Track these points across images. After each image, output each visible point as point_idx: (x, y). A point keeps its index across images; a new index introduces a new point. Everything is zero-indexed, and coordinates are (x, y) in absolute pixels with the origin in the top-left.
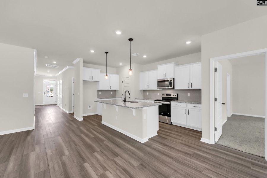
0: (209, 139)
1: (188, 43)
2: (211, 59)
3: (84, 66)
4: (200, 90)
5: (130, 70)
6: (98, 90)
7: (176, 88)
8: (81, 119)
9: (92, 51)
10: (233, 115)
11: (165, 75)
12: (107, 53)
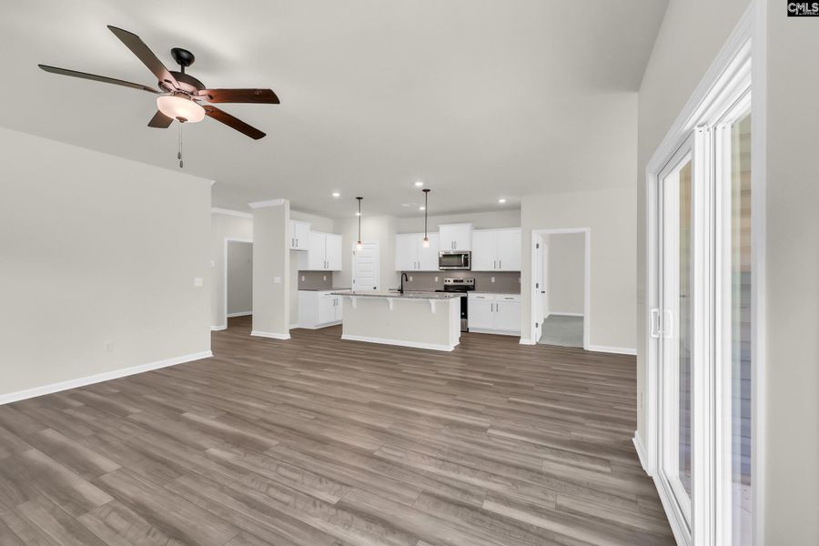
0: (530, 338)
1: (502, 201)
2: (533, 232)
3: (291, 218)
4: (520, 272)
5: (426, 239)
6: (300, 272)
7: (472, 270)
8: (287, 336)
9: (336, 195)
10: (550, 316)
11: (454, 244)
12: (359, 198)
